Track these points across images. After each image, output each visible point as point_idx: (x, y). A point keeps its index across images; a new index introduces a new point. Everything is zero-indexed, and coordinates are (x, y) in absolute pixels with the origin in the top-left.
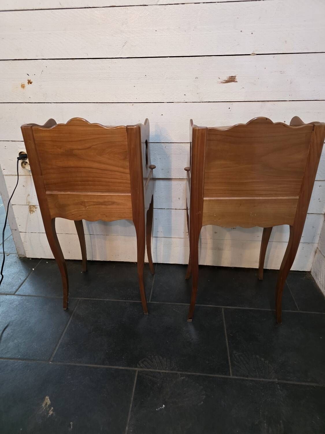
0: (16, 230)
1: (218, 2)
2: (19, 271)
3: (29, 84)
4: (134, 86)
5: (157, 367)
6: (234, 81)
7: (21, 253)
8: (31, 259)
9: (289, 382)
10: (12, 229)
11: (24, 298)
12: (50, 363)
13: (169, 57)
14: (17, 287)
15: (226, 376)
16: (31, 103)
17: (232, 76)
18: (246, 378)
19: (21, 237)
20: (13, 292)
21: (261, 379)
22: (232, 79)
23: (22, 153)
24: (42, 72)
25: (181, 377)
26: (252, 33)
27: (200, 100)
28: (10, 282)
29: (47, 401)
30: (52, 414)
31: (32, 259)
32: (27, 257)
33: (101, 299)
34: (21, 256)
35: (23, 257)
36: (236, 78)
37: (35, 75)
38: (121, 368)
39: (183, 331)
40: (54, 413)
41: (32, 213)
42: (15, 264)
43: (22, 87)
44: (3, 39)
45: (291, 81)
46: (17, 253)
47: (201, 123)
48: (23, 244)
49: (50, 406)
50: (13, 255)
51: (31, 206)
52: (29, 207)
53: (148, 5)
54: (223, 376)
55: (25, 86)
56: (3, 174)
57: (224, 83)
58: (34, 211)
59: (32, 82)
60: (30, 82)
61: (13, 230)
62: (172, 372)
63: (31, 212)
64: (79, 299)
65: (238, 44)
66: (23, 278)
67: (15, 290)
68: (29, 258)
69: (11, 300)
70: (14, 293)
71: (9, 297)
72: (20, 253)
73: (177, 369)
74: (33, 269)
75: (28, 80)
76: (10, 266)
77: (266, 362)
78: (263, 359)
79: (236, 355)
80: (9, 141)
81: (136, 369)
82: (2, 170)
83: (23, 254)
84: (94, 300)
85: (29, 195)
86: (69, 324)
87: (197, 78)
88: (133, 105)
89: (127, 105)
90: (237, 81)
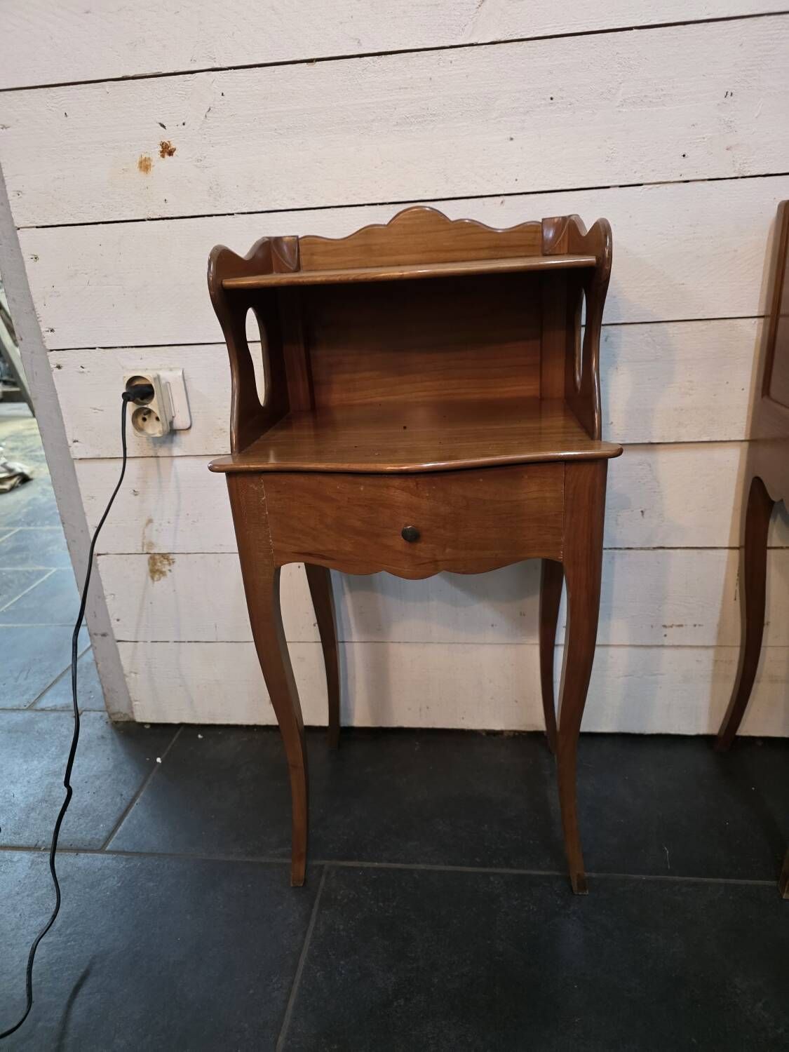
0: (104, 635)
2: (115, 767)
3: (163, 156)
4: (512, 139)
7: (120, 707)
8: (148, 727)
10: (93, 632)
11: (137, 862)
14: (111, 824)
16: (167, 218)
19: (122, 657)
20: (99, 841)
23: (137, 383)
24: (209, 115)
27: (734, 171)
28: (86, 806)
31: (153, 725)
32: (138, 720)
33: (399, 866)
34: (116, 718)
35: (126, 719)
37: (184, 124)
39: (739, 992)
41: (159, 579)
42: (99, 745)
43: (141, 167)
44: (87, 12)
46: (108, 707)
47: (736, 251)
48: (127, 679)
50: (92, 714)
51: (157, 557)
52: (151, 558)
55: (152, 164)
56: (73, 457)
58: (162, 573)
59: (175, 150)
60: (167, 150)
61: (96, 634)
63: (157, 576)
64: (322, 866)
66: (128, 792)
67: (105, 834)
68: (143, 724)
69: (95, 873)
70: (102, 843)
71: (85, 861)
72: (116, 707)
74: (159, 760)
75: (162, 144)
76: (87, 749)
80: (94, 348)
82: (70, 442)
83: (124, 710)
84: (375, 869)
85: (150, 521)
86: (302, 963)
87: (729, 94)
88: (502, 202)
89: (484, 205)
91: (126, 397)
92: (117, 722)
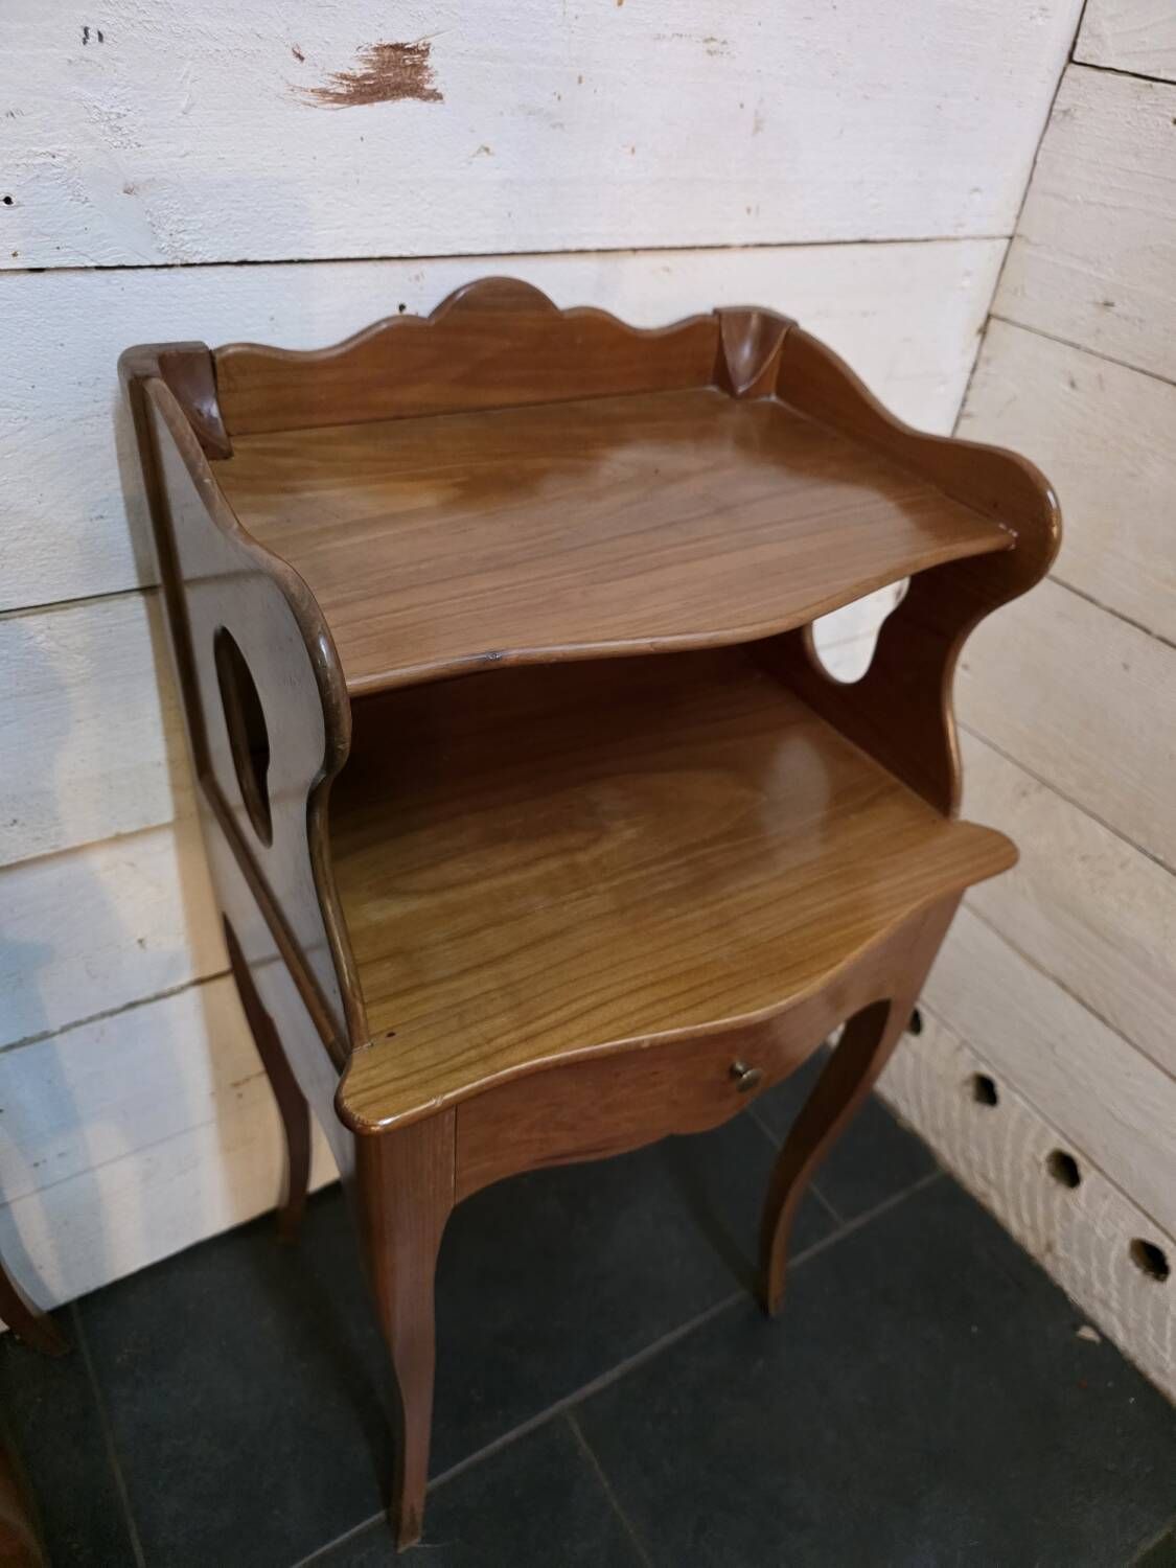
6: (415, 90)
17: (397, 47)
22: (400, 73)
36: (429, 62)
57: (339, 98)
90: (435, 96)
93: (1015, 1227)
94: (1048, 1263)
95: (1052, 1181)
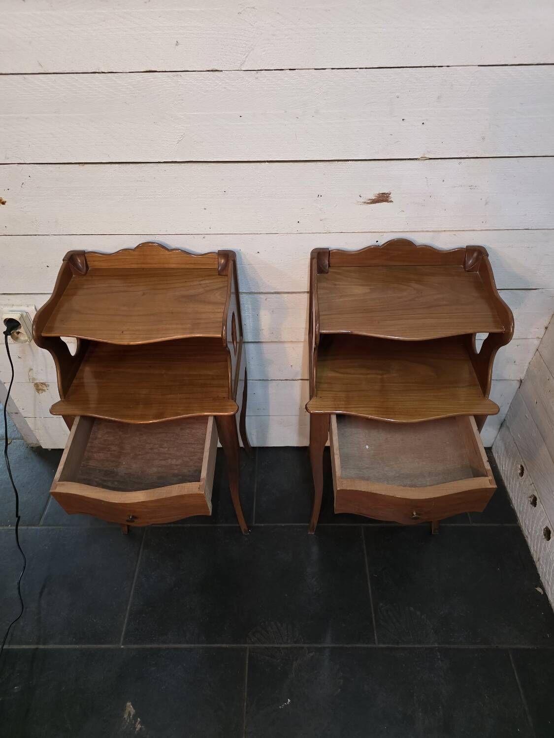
0: (17, 413)
1: (360, 68)
2: (37, 477)
4: (205, 209)
5: (275, 641)
6: (387, 201)
7: (32, 441)
9: (452, 646)
10: (10, 412)
11: (57, 530)
12: (122, 647)
13: (268, 161)
14: (41, 511)
15: (369, 646)
17: (384, 194)
18: (397, 646)
19: (29, 424)
21: (416, 646)
22: (383, 198)
24: (23, 186)
25: (309, 653)
26: (423, 123)
27: (325, 230)
29: (129, 710)
30: (141, 729)
31: (53, 449)
32: (44, 447)
34: (32, 445)
35: (37, 446)
36: (390, 196)
37: (8, 189)
38: (224, 645)
39: (308, 574)
40: (143, 727)
41: (42, 392)
42: (25, 462)
45: (486, 200)
48: (33, 432)
49: (135, 717)
50: (18, 442)
51: (39, 384)
52: (35, 384)
53: (222, 71)
54: (366, 646)
57: (368, 203)
58: (44, 390)
59: (6, 202)
62: (295, 645)
63: (40, 392)
65: (397, 142)
67: (38, 516)
68: (48, 450)
71: (32, 531)
72: (30, 442)
73: (303, 640)
76: (19, 465)
77: (423, 617)
78: (418, 613)
79: (383, 608)
81: (246, 645)
83: (35, 442)
87: (320, 196)
88: (204, 237)
89: (194, 238)
90: (391, 201)
91: (6, 333)
92: (32, 447)
93: (532, 551)
94: (537, 565)
95: (544, 537)
